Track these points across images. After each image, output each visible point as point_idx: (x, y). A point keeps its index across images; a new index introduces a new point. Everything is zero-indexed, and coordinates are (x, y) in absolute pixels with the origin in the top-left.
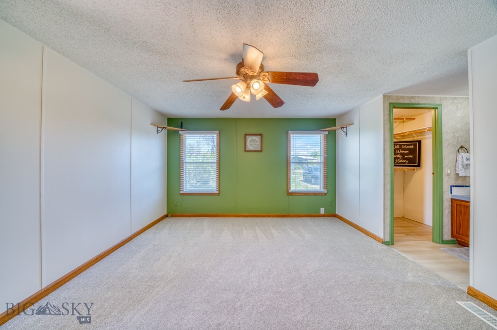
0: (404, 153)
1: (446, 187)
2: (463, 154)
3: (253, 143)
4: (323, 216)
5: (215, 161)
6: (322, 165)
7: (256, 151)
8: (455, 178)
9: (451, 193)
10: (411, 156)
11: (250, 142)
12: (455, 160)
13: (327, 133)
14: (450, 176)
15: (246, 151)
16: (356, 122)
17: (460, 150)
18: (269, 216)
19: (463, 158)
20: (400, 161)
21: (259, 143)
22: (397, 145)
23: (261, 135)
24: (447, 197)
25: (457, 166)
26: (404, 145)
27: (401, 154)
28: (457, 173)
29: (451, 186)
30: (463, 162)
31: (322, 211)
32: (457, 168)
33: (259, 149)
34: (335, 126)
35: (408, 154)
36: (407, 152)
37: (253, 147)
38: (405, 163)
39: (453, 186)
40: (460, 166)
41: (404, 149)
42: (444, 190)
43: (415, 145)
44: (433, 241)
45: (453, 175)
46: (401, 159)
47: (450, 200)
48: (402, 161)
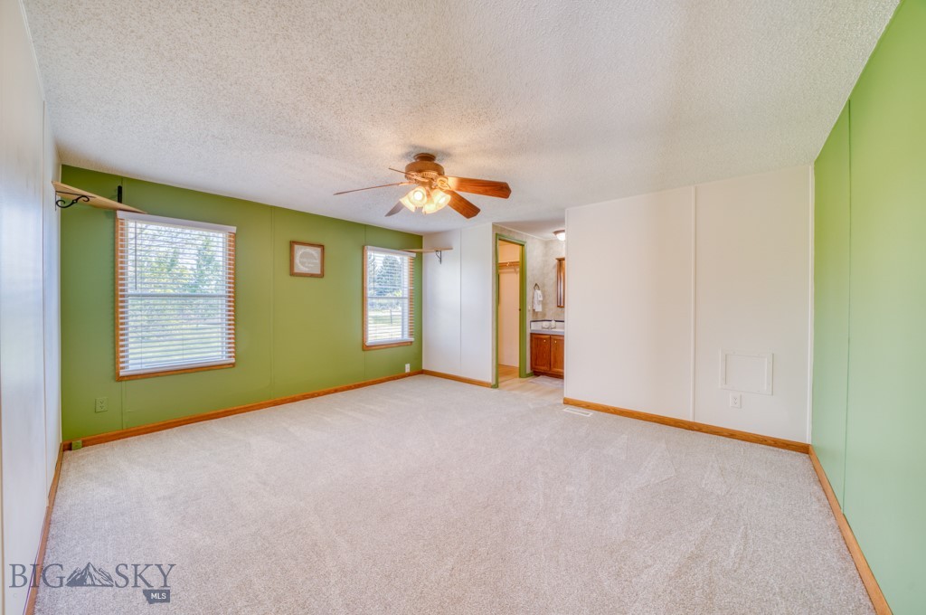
1: (528, 323)
2: (538, 291)
3: (307, 259)
4: (409, 375)
5: (224, 293)
6: (406, 301)
7: (312, 276)
8: (533, 314)
9: (531, 328)
11: (301, 257)
12: (532, 296)
13: (414, 255)
14: (530, 312)
15: (292, 274)
16: (456, 245)
17: (536, 287)
18: (336, 391)
19: (537, 295)
21: (318, 261)
23: (322, 247)
24: (528, 332)
25: (534, 302)
28: (534, 309)
29: (531, 322)
30: (538, 298)
31: (408, 368)
32: (534, 304)
33: (318, 271)
34: (421, 248)
37: (308, 267)
42: (526, 326)
44: (520, 377)
47: (530, 335)
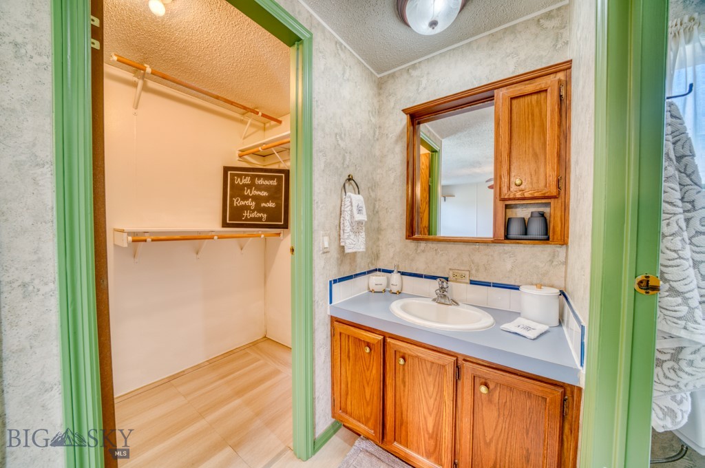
0: (259, 195)
1: (320, 287)
2: (353, 195)
8: (338, 259)
9: (331, 302)
10: (271, 205)
12: (338, 212)
14: (329, 255)
17: (347, 185)
19: (351, 205)
20: (252, 215)
22: (246, 175)
24: (323, 313)
25: (342, 226)
26: (259, 177)
27: (255, 198)
28: (342, 244)
29: (331, 282)
30: (352, 216)
32: (342, 232)
35: (266, 200)
36: (264, 194)
38: (260, 219)
39: (335, 281)
40: (348, 229)
41: (259, 188)
42: (316, 298)
43: (279, 179)
45: (334, 253)
46: (253, 211)
47: (328, 321)
48: (255, 215)
